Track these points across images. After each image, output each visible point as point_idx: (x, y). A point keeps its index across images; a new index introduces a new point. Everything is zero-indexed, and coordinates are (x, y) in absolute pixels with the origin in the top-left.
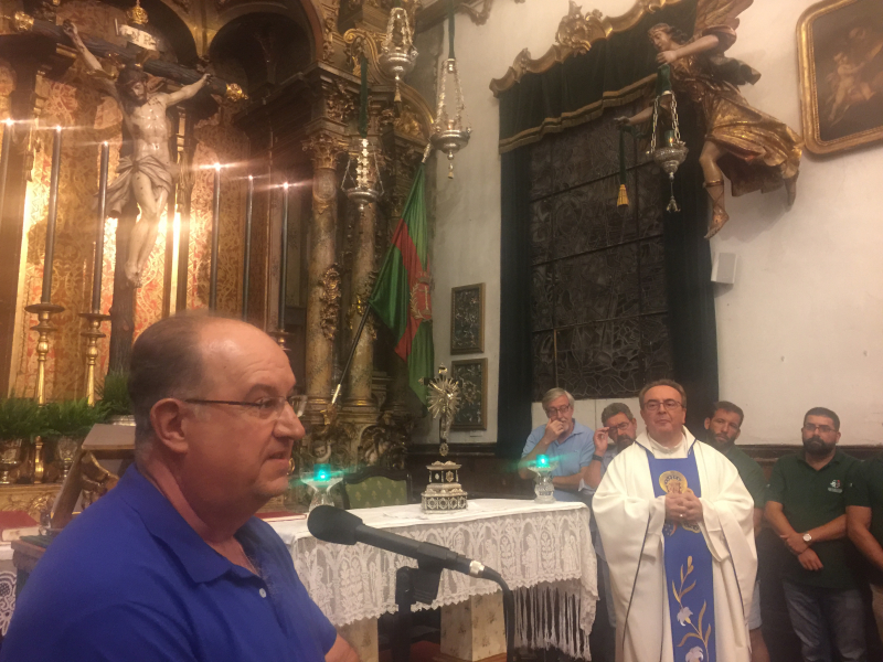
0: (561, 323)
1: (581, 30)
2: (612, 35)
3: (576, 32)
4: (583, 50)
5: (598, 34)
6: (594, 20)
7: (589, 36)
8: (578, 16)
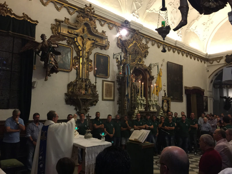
1: (5, 10)
2: (14, 17)
3: (3, 9)
4: (3, 15)
5: (9, 14)
6: (10, 11)
7: (7, 13)
8: (6, 7)
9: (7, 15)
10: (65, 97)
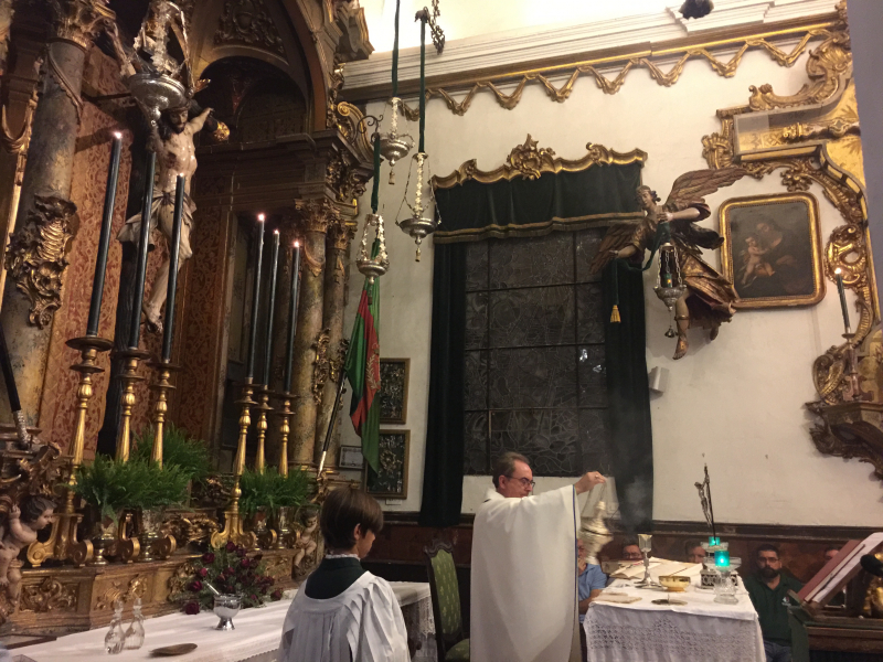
0: (496, 405)
1: (534, 160)
2: (562, 172)
3: (528, 160)
4: (532, 177)
5: (547, 168)
6: (548, 156)
7: (540, 167)
8: (533, 148)
9: (543, 174)
10: (807, 421)
